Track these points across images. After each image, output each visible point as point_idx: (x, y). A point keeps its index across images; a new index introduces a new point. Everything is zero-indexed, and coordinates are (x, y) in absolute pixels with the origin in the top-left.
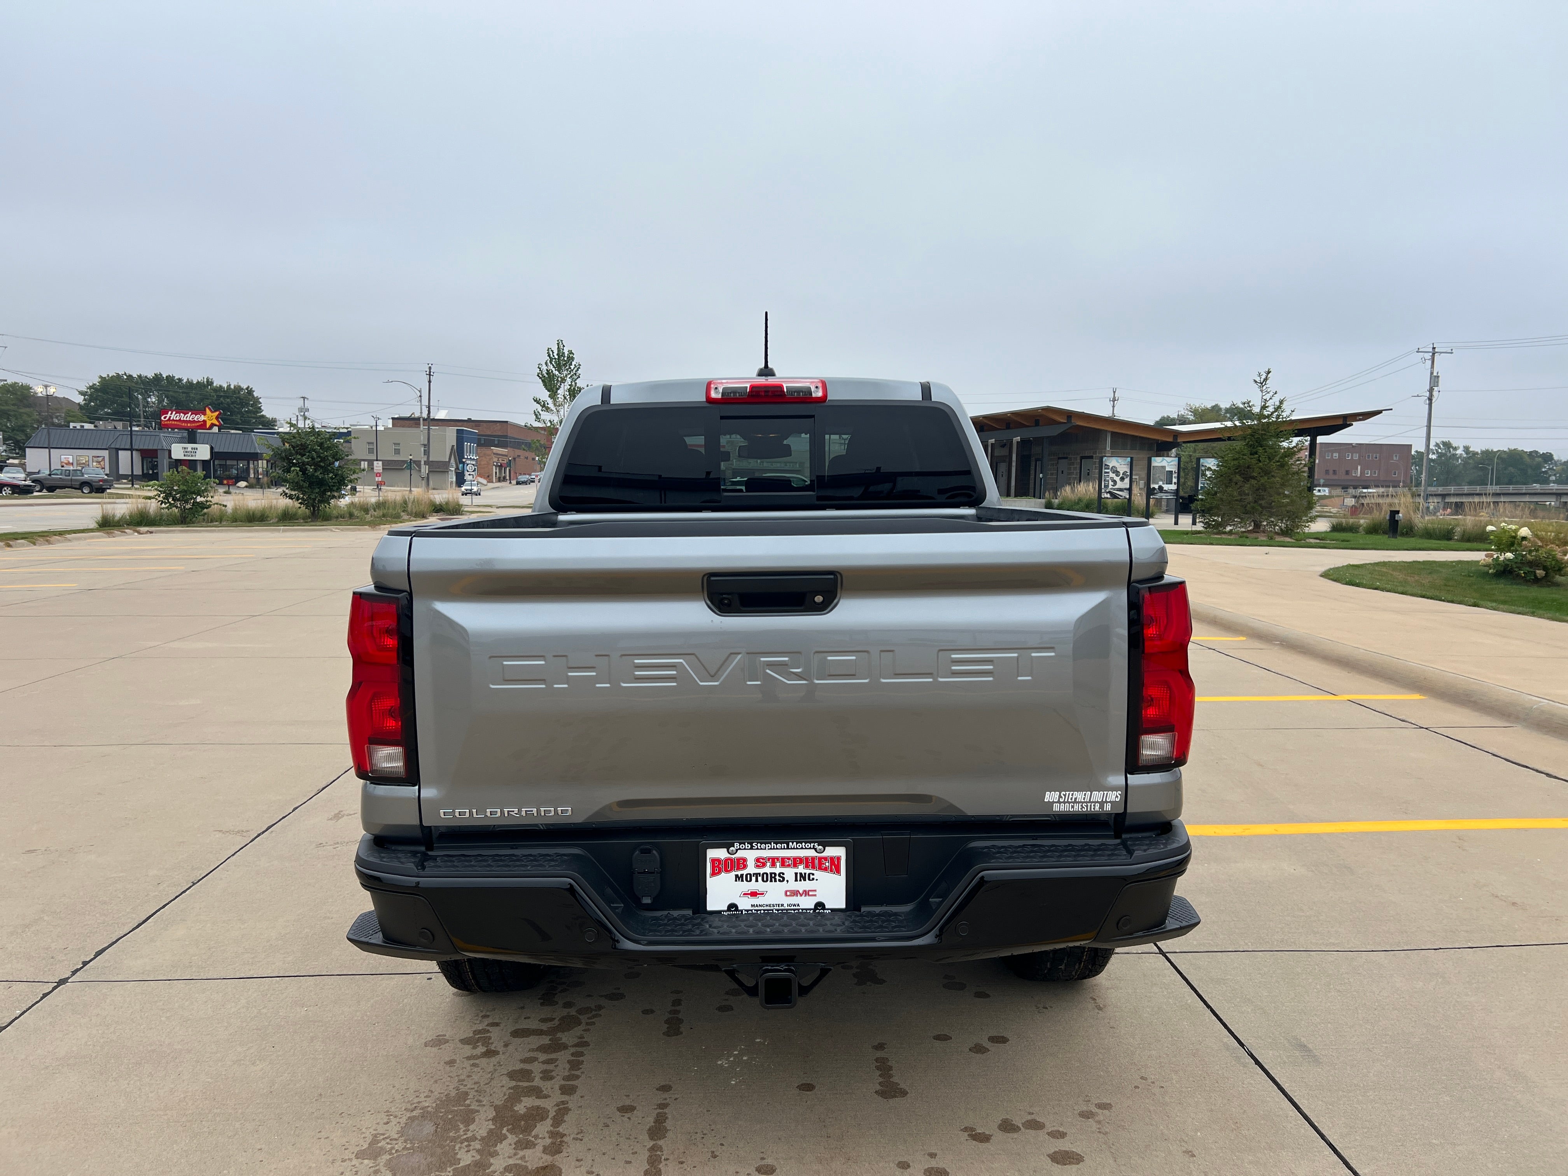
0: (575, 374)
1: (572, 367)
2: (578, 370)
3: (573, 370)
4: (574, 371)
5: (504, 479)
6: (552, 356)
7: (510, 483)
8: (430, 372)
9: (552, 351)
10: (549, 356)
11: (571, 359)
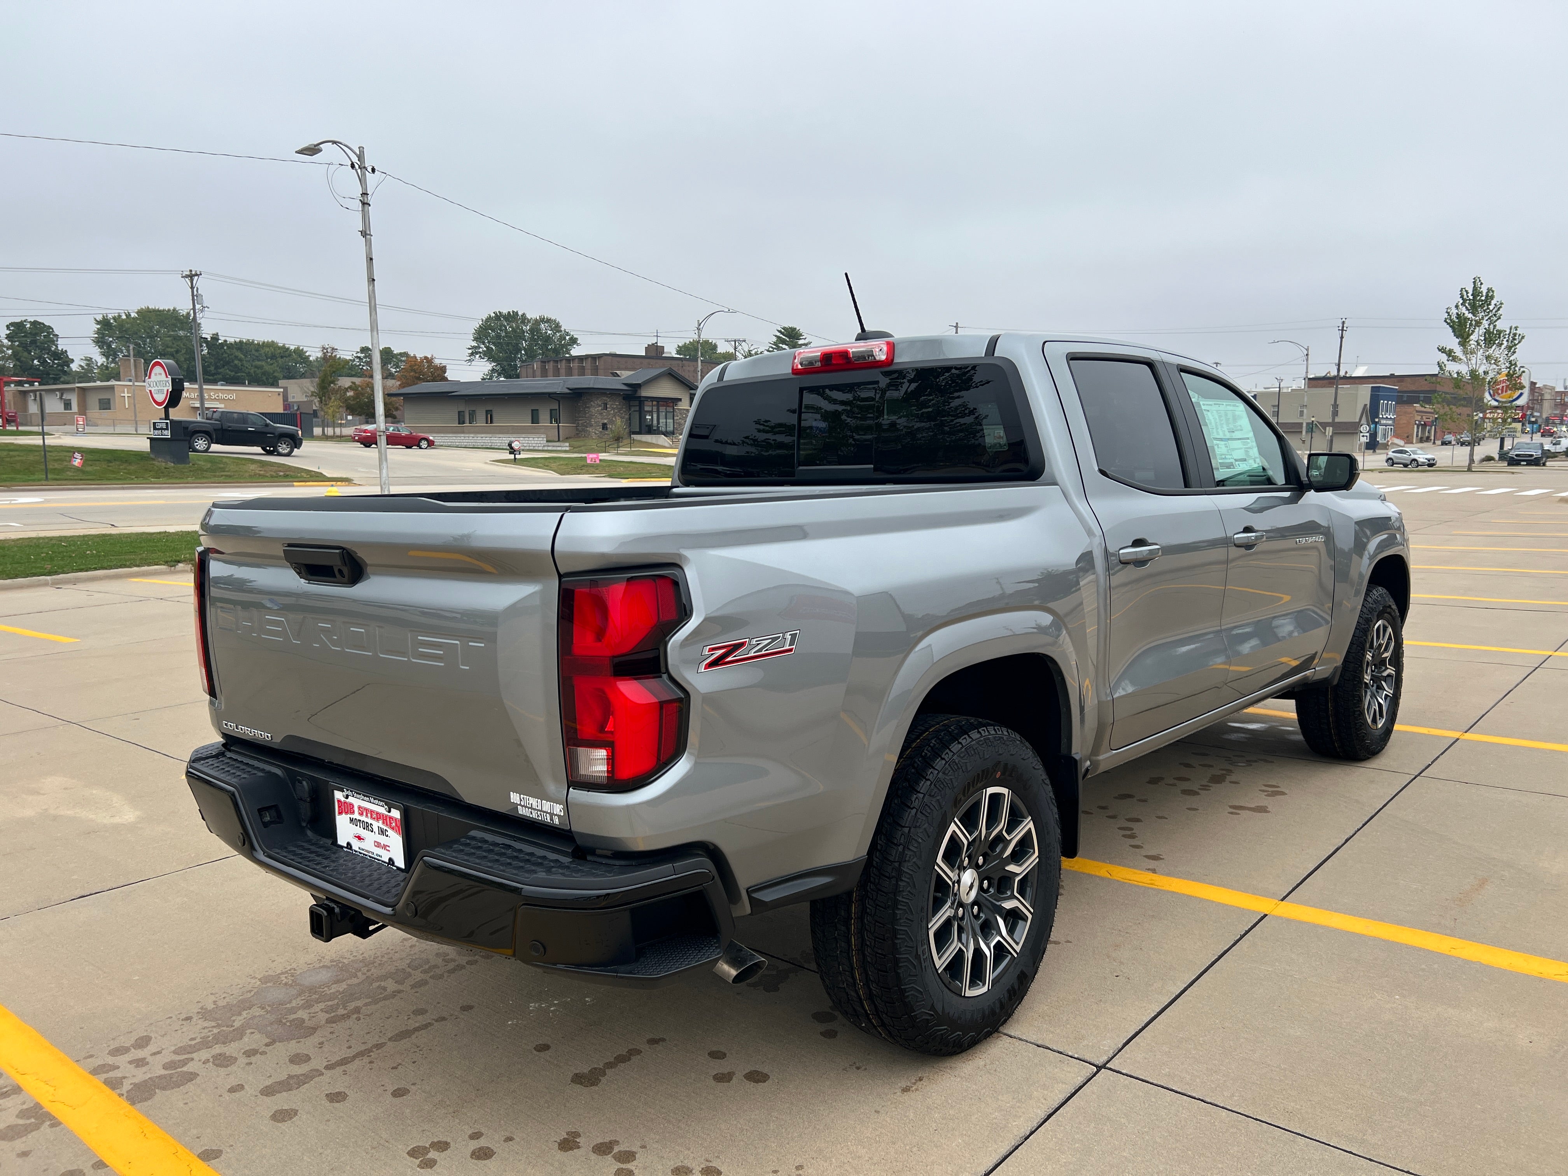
0: (1495, 315)
1: (1491, 307)
2: (1499, 309)
3: (1492, 311)
4: (1494, 311)
5: (1428, 439)
6: (1465, 297)
7: (1434, 443)
8: (1343, 327)
9: (1466, 291)
10: (1462, 297)
11: (1489, 297)
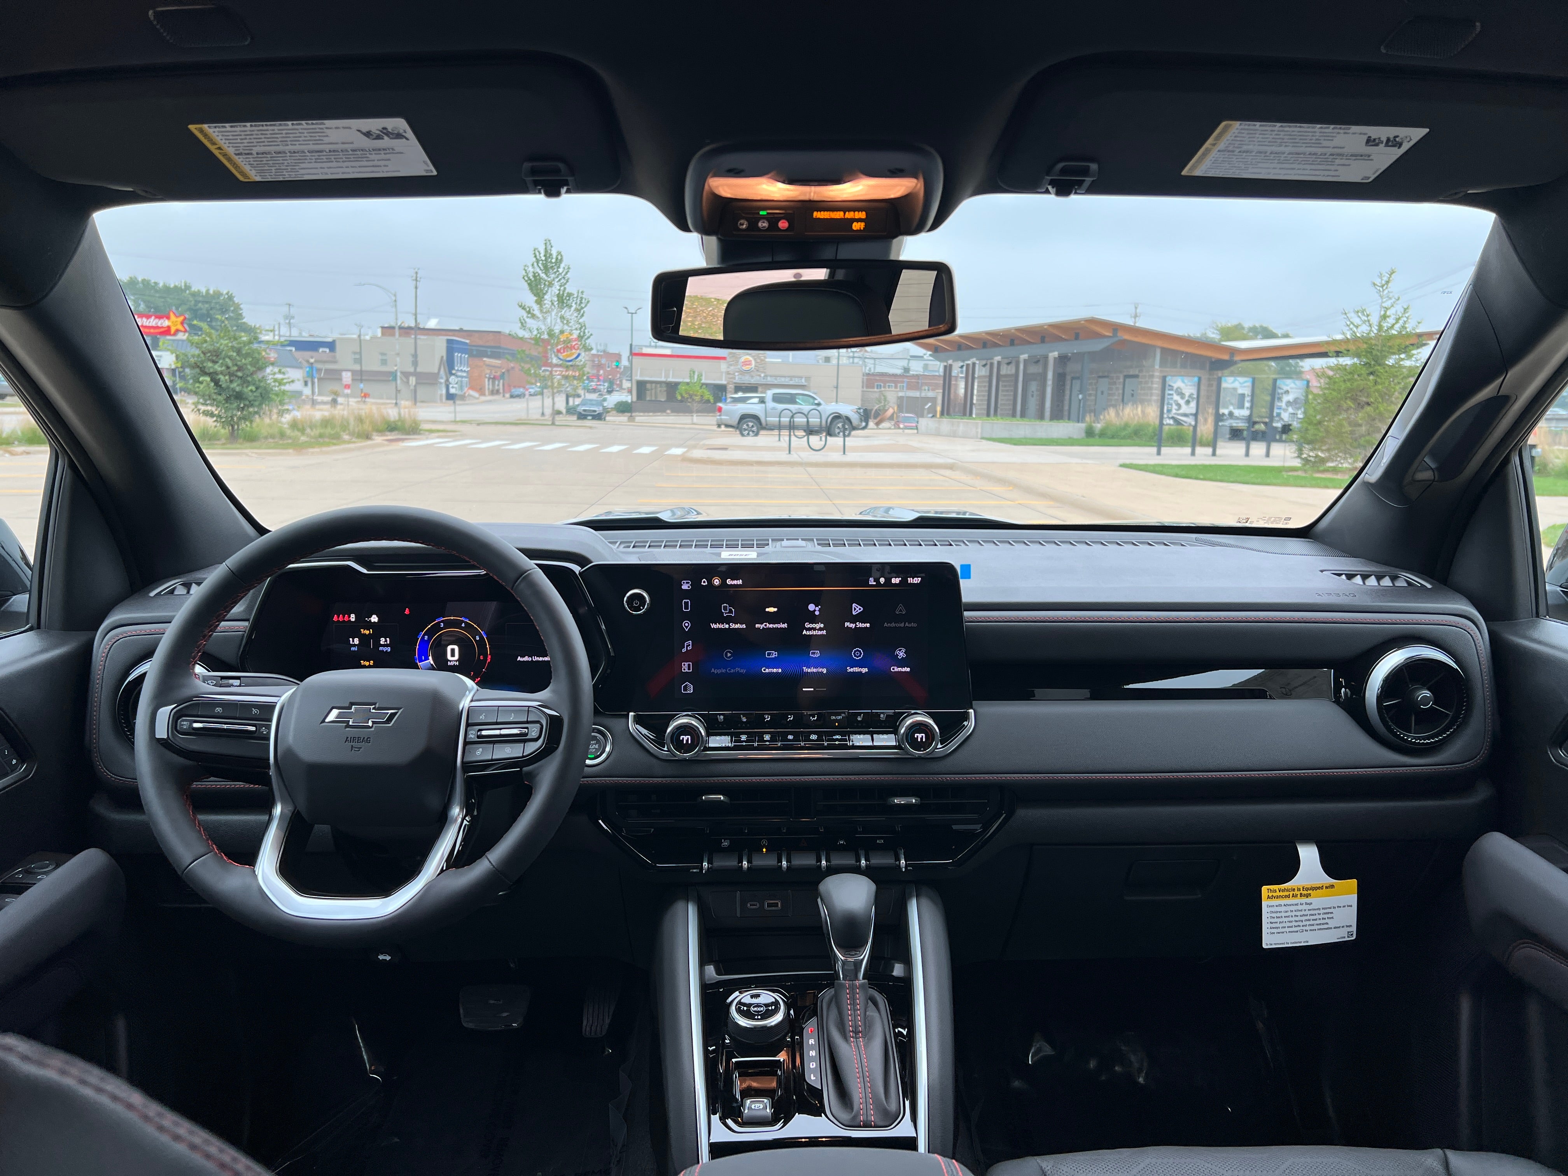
0: (564, 278)
1: (561, 270)
2: (567, 273)
3: (561, 274)
4: (563, 274)
5: (498, 392)
6: (538, 257)
7: (504, 396)
8: (416, 277)
9: (539, 252)
10: (535, 256)
11: (559, 261)
